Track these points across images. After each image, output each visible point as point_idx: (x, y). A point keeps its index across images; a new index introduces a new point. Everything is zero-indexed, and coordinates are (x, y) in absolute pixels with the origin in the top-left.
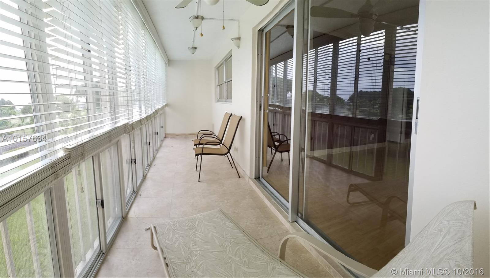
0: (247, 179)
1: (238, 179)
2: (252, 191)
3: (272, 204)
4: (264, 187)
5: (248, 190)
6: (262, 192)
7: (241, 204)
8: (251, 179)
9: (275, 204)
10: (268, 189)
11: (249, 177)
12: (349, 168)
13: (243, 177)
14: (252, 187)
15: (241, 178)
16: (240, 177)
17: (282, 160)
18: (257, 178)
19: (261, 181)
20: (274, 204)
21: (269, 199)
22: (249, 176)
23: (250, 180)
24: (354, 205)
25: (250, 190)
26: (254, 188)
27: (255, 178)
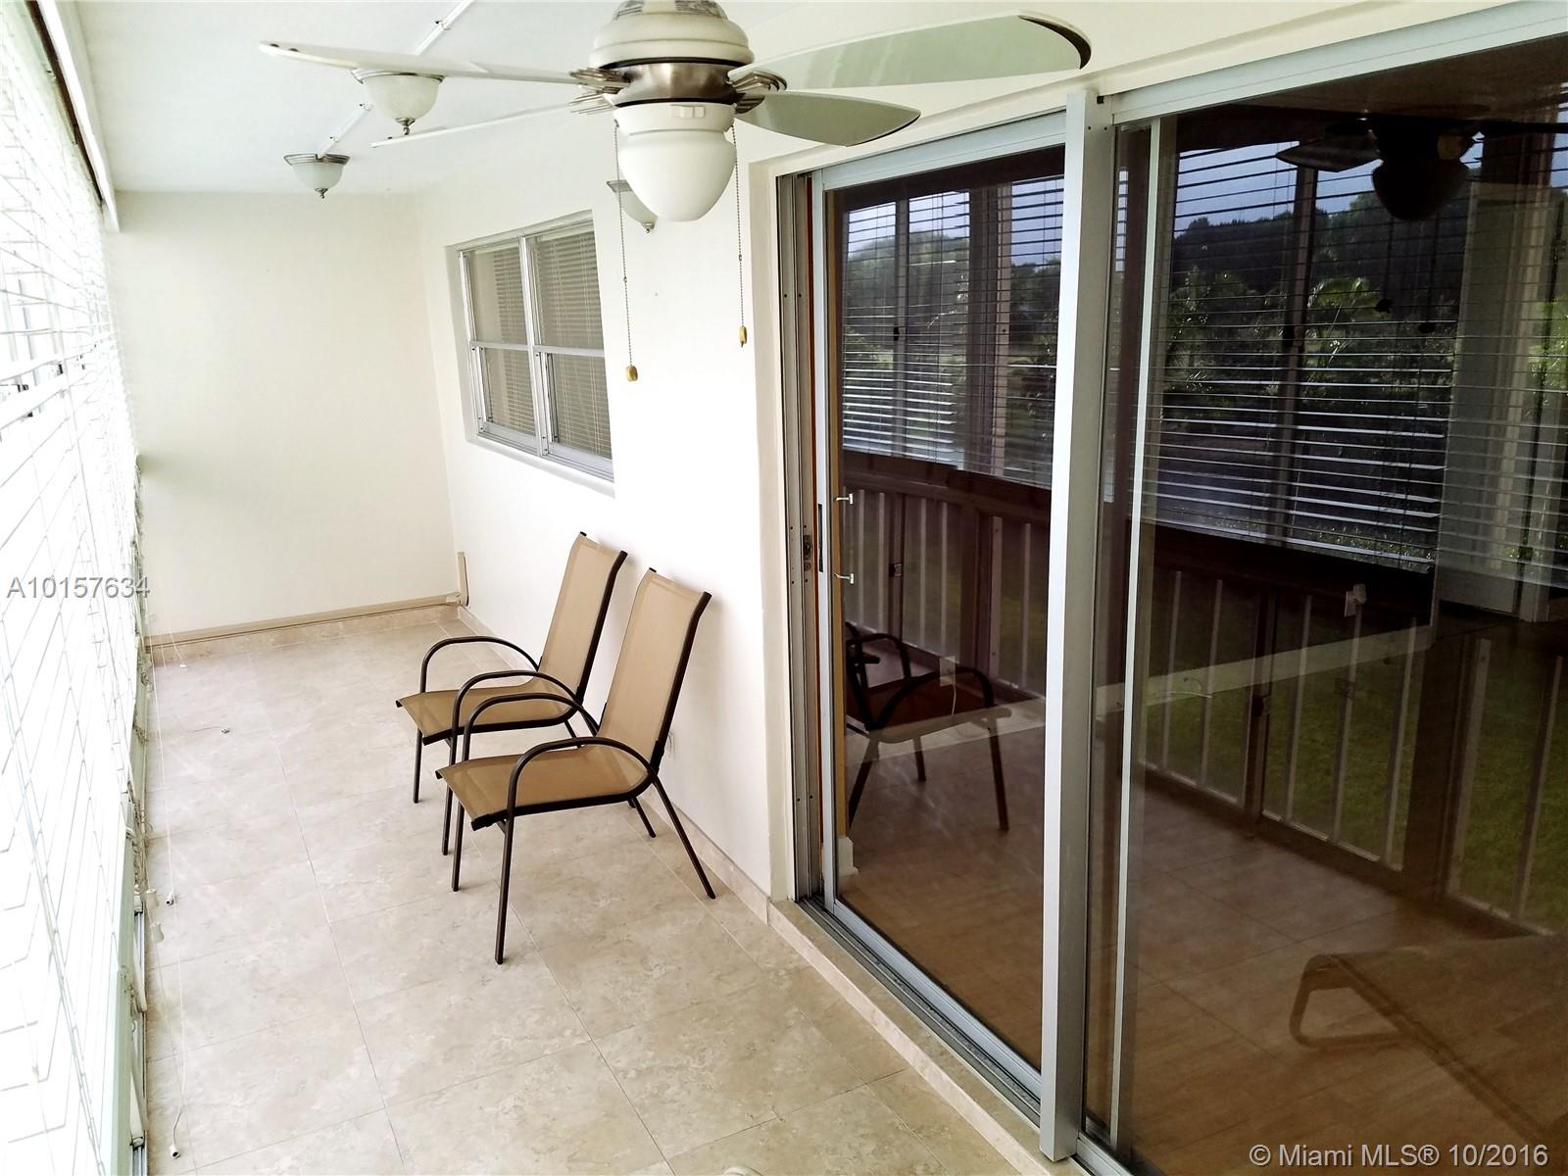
0: (759, 910)
1: (702, 905)
2: (803, 974)
3: (931, 1056)
4: (859, 948)
5: (782, 973)
6: (865, 987)
7: (778, 1069)
8: (778, 905)
9: (943, 1053)
10: (880, 960)
11: (770, 900)
12: (1249, 801)
13: (726, 890)
14: (793, 951)
15: (720, 902)
16: (711, 895)
17: (922, 777)
18: (810, 896)
19: (833, 916)
20: (938, 1057)
21: (907, 1028)
22: (769, 894)
23: (775, 912)
24: (1328, 1050)
25: (789, 972)
26: (805, 955)
27: (800, 899)
